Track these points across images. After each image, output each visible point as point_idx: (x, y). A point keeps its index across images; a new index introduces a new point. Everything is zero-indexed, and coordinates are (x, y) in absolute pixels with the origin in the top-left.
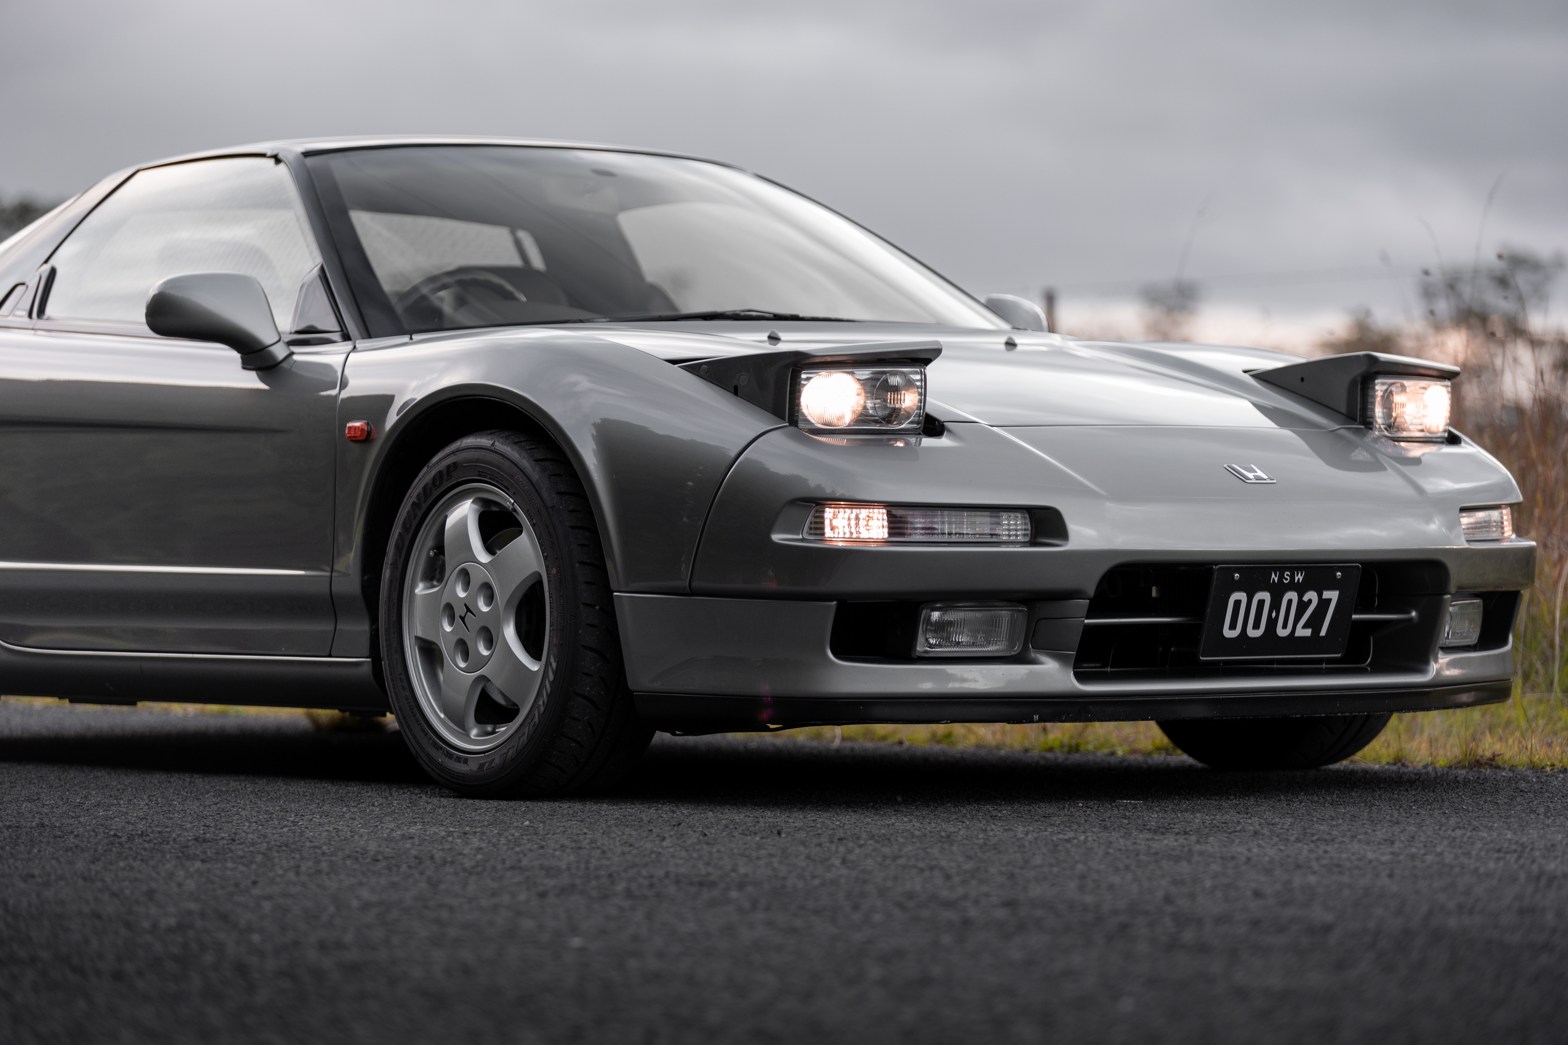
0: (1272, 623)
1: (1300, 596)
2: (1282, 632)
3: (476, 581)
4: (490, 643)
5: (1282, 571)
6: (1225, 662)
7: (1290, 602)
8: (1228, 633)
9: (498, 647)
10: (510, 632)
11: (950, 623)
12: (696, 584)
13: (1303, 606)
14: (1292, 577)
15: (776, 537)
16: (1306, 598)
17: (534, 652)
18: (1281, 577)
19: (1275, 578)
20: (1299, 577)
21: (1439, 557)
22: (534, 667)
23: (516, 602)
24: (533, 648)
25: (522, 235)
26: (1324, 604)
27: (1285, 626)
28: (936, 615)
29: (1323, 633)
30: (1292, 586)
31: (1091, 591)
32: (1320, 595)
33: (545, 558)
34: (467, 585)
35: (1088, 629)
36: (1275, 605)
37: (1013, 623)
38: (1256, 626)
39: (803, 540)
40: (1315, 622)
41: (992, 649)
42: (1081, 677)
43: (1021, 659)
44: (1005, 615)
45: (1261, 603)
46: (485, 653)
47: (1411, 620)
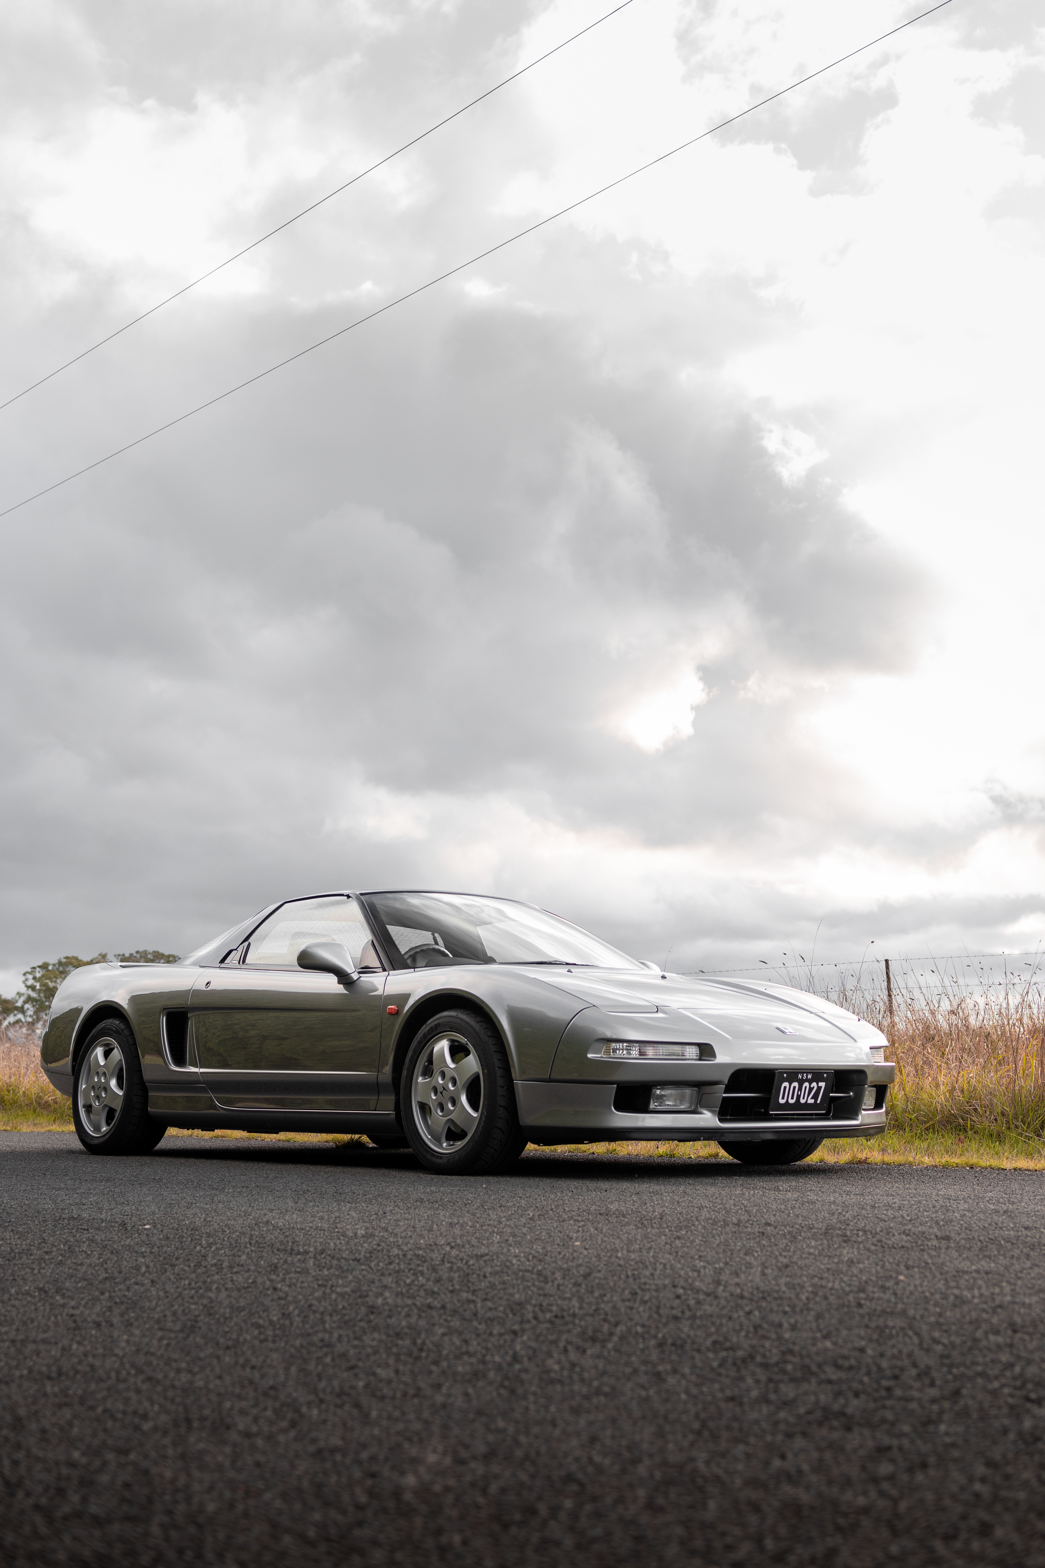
0: (799, 1097)
1: (810, 1085)
2: (802, 1101)
3: (448, 1077)
4: (454, 1103)
5: (803, 1073)
6: (775, 1114)
7: (806, 1087)
8: (782, 1101)
9: (458, 1106)
10: (464, 1099)
11: (664, 1096)
12: (554, 1077)
13: (811, 1089)
14: (807, 1076)
15: (589, 1056)
16: (812, 1086)
17: (475, 1108)
18: (803, 1076)
19: (800, 1076)
20: (810, 1076)
21: (862, 1068)
22: (475, 1115)
23: (466, 1086)
24: (475, 1106)
25: (436, 935)
26: (819, 1088)
27: (804, 1098)
28: (658, 1092)
29: (818, 1102)
30: (807, 1080)
31: (726, 1082)
32: (818, 1084)
33: (482, 1065)
34: (443, 1078)
35: (724, 1098)
36: (800, 1089)
37: (692, 1095)
38: (792, 1098)
39: (601, 1057)
40: (815, 1097)
41: (682, 1107)
42: (721, 1120)
43: (694, 1112)
44: (688, 1091)
45: (794, 1088)
46: (452, 1108)
47: (850, 1096)
